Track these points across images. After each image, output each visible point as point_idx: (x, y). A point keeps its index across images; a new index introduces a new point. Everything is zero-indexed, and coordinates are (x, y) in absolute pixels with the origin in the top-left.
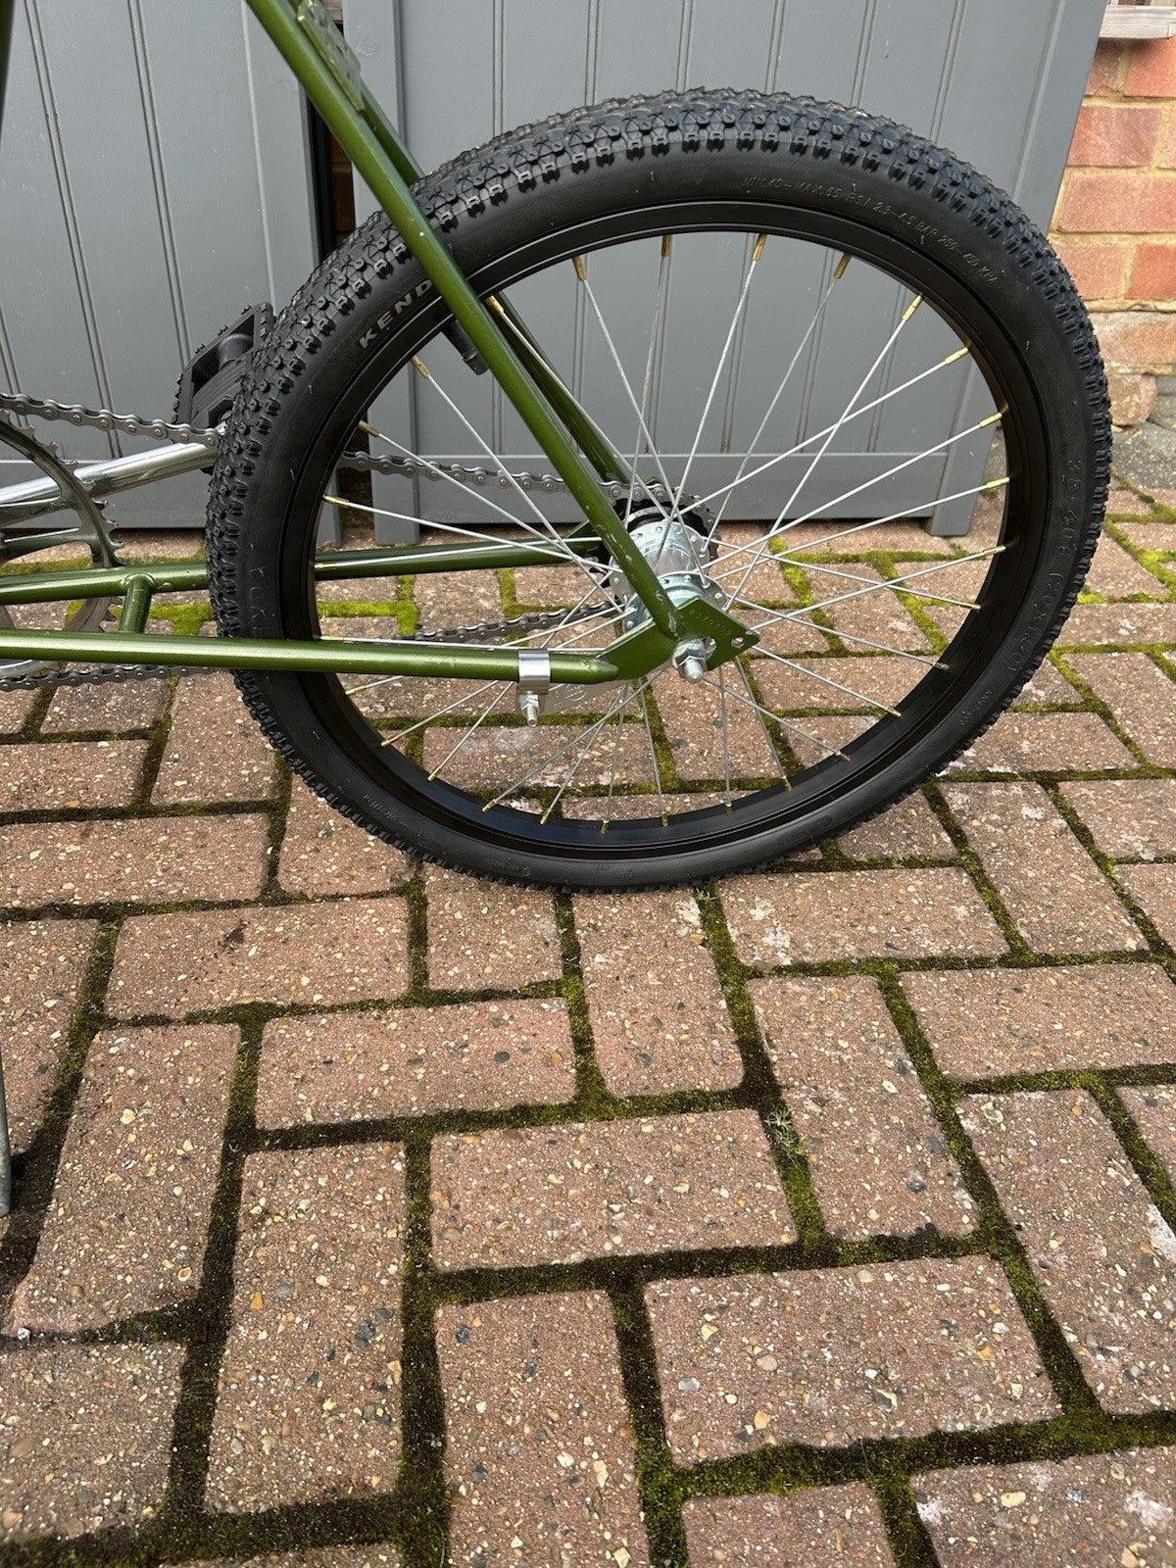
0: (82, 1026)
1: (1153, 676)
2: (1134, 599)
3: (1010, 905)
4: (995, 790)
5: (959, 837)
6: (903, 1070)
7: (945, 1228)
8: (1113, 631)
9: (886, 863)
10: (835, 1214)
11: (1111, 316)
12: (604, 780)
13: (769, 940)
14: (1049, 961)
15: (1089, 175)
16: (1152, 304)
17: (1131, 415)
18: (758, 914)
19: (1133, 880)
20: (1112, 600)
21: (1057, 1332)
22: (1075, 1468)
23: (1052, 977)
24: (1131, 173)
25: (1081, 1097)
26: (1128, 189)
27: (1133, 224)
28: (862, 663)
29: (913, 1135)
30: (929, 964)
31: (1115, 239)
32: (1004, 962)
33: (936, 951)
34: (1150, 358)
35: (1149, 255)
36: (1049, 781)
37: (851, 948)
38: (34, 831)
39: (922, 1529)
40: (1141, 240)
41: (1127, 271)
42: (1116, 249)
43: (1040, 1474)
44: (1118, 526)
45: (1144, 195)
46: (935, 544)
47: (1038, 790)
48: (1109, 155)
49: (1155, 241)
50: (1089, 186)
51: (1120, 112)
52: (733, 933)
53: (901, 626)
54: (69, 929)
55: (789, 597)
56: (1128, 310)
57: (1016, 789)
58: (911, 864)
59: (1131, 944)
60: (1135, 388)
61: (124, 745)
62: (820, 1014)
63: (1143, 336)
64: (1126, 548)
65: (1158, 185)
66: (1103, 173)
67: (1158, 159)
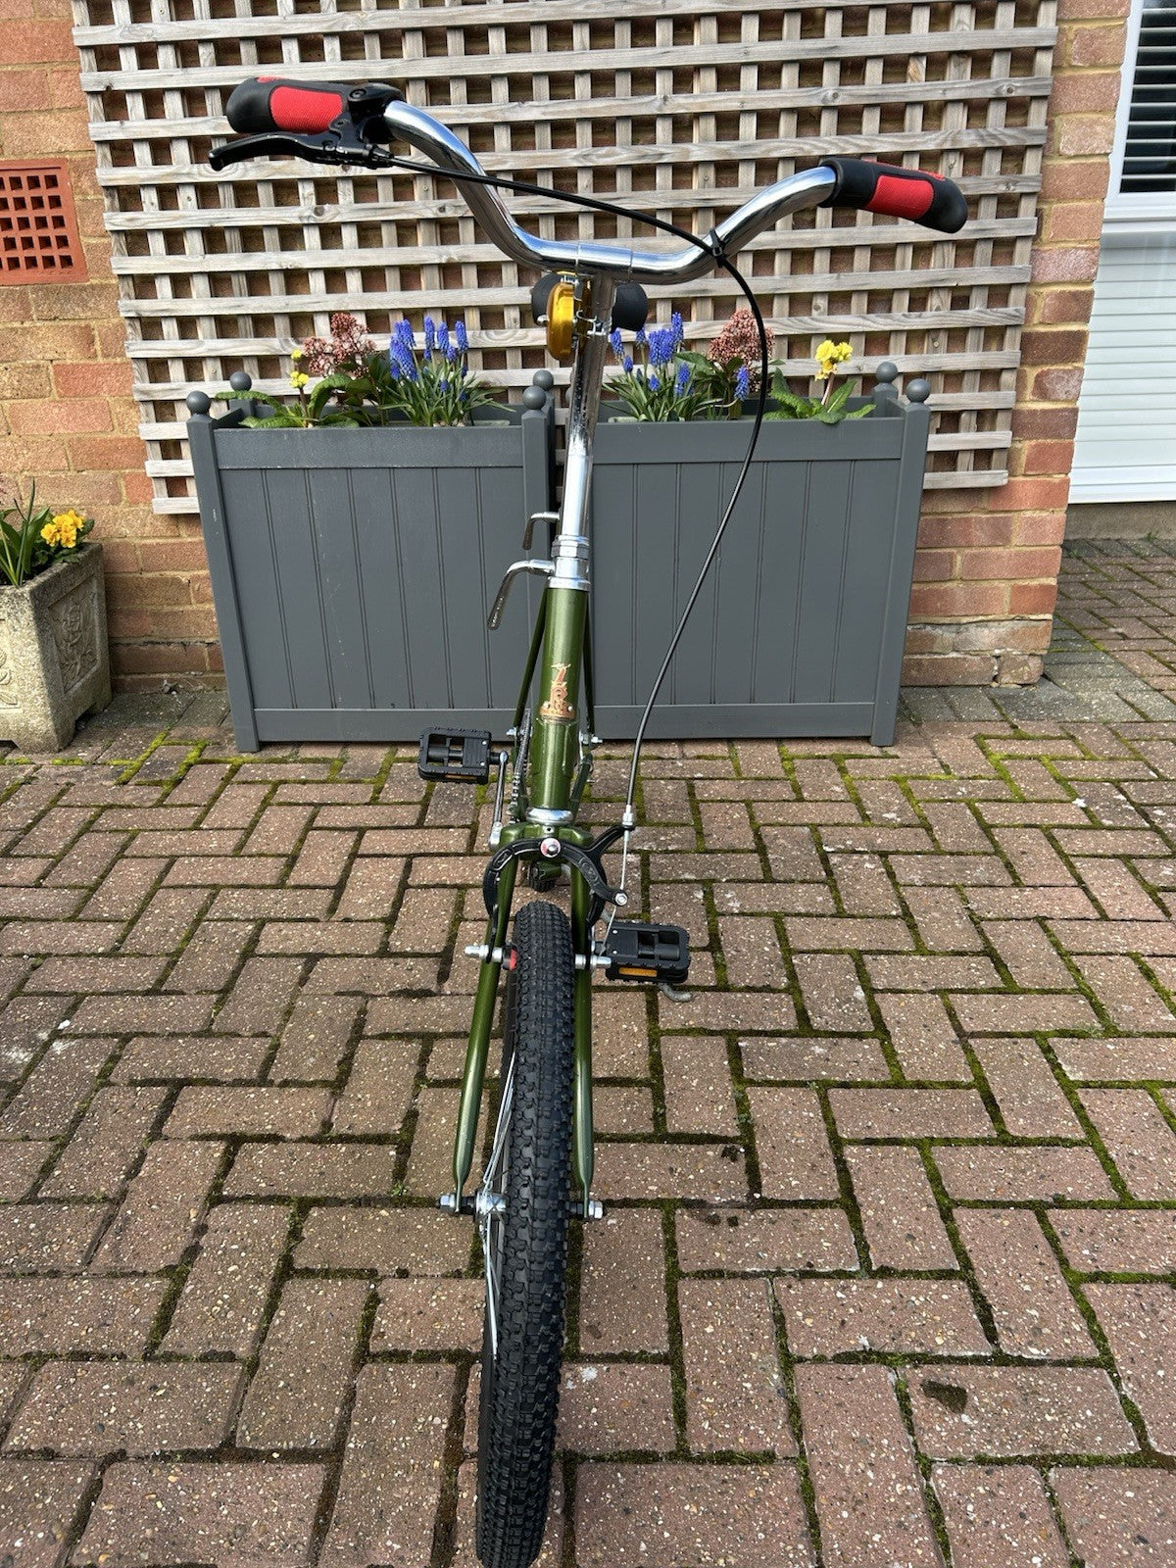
0: (456, 920)
1: (965, 813)
2: (975, 778)
3: (843, 898)
4: (855, 857)
5: (829, 872)
6: (774, 945)
7: (773, 986)
8: (954, 793)
9: (793, 881)
10: (732, 979)
11: (1002, 624)
12: (670, 848)
13: (731, 904)
14: (853, 917)
15: (974, 551)
16: (1026, 616)
17: (1026, 678)
18: (729, 896)
19: (906, 893)
20: (962, 778)
21: (806, 1012)
22: (798, 1041)
23: (851, 922)
24: (1001, 549)
25: (846, 957)
26: (999, 557)
27: (1006, 575)
28: (810, 805)
29: (771, 962)
30: (799, 915)
31: (996, 583)
32: (832, 916)
33: (803, 911)
34: (1031, 646)
35: (1019, 591)
36: (884, 855)
37: (766, 908)
38: (428, 859)
39: (738, 1048)
40: (1013, 583)
41: (1007, 599)
42: (997, 588)
43: (784, 1040)
44: (987, 741)
45: (1010, 559)
46: (874, 751)
47: (877, 857)
48: (984, 540)
49: (1021, 583)
50: (976, 556)
51: (988, 519)
52: (716, 901)
53: (837, 789)
54: (446, 892)
55: (782, 775)
56: (1013, 619)
57: (866, 857)
58: (803, 882)
59: (894, 913)
60: (1025, 663)
61: (461, 830)
62: (745, 927)
63: (1024, 633)
64: (984, 753)
65: (1017, 554)
66: (983, 550)
67: (1015, 540)
